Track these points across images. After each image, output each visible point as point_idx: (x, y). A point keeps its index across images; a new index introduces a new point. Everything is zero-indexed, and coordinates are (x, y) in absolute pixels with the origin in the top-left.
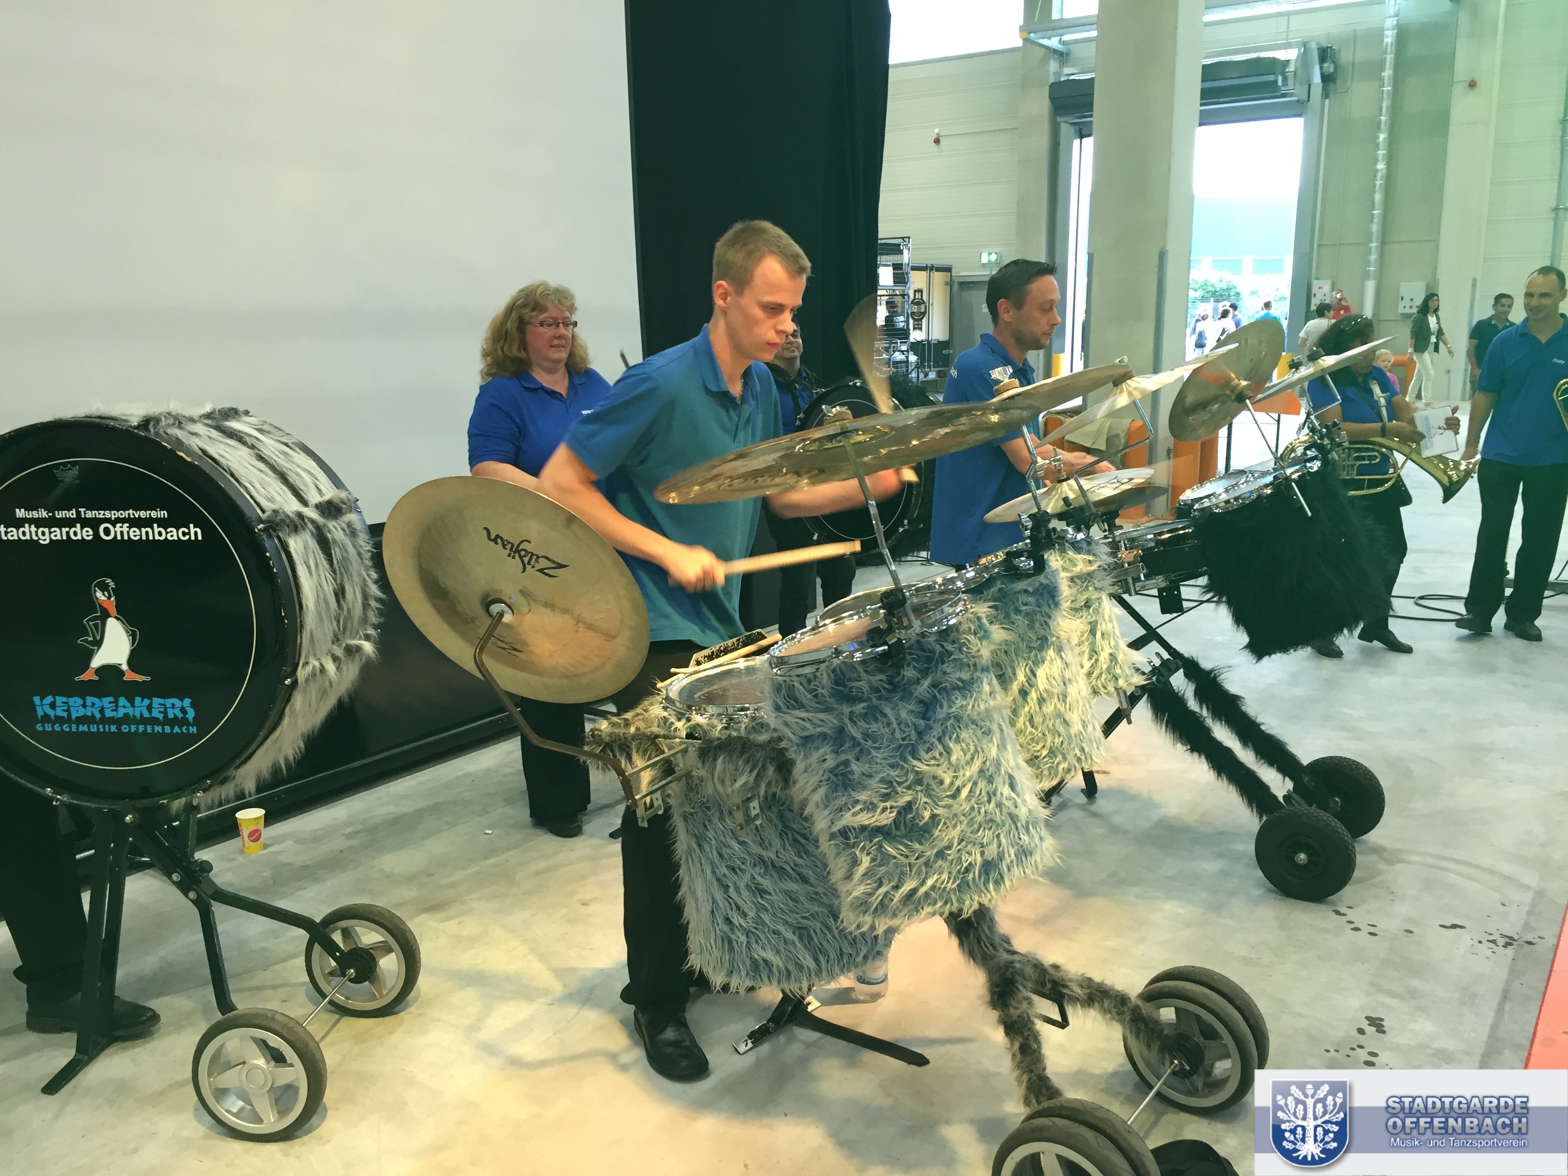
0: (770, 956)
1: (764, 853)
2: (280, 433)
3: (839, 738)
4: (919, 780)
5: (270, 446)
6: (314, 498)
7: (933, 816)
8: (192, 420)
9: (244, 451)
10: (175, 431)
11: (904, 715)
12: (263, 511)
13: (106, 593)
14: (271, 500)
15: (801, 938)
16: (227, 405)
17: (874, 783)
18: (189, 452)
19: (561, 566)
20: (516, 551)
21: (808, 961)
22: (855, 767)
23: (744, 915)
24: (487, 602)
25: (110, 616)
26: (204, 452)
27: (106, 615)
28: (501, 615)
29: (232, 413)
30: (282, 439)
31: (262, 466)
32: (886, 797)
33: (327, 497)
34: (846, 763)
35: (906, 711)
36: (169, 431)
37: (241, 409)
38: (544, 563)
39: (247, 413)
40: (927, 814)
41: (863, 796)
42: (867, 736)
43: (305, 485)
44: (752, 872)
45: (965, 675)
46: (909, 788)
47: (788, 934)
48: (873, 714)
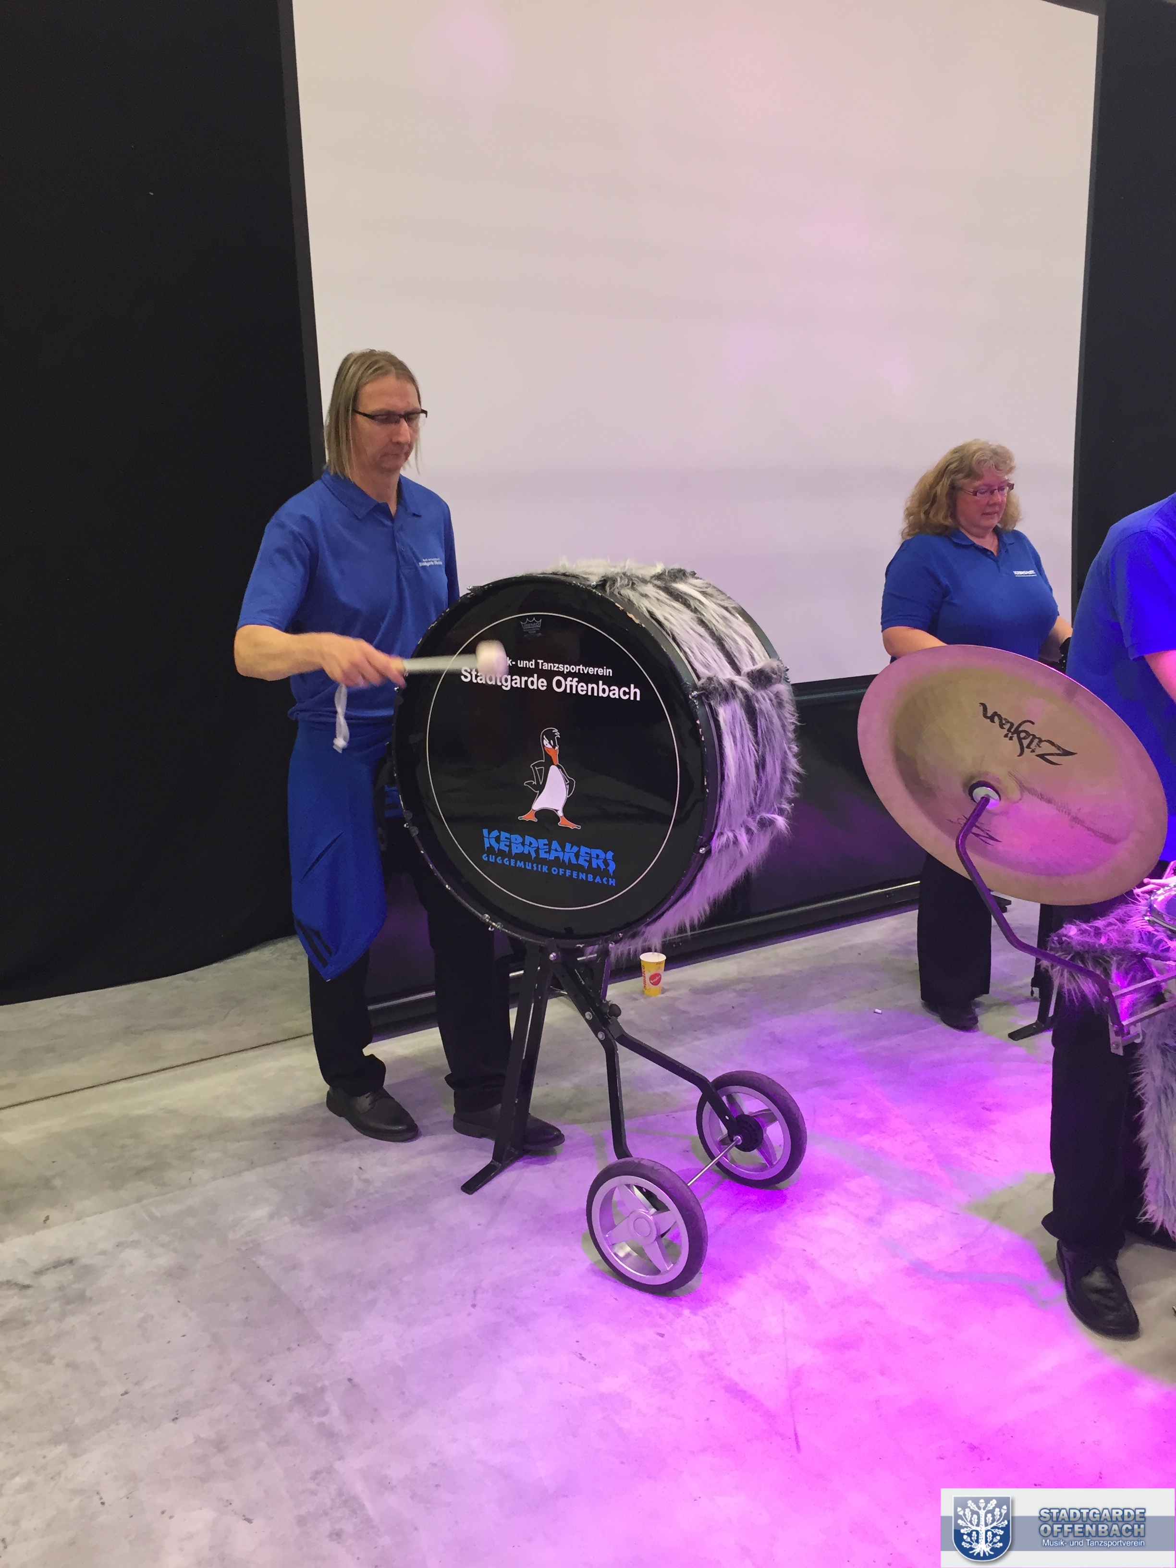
2: (722, 597)
5: (712, 610)
6: (747, 667)
8: (644, 581)
9: (688, 615)
10: (627, 592)
12: (699, 678)
13: (552, 742)
14: (707, 666)
16: (676, 566)
18: (639, 614)
19: (1067, 753)
20: (1015, 731)
24: (972, 785)
25: (554, 764)
26: (651, 614)
27: (549, 762)
28: (986, 801)
29: (680, 575)
30: (723, 603)
31: (702, 630)
33: (759, 666)
36: (623, 592)
37: (689, 570)
38: (1046, 748)
39: (693, 574)
43: (741, 652)
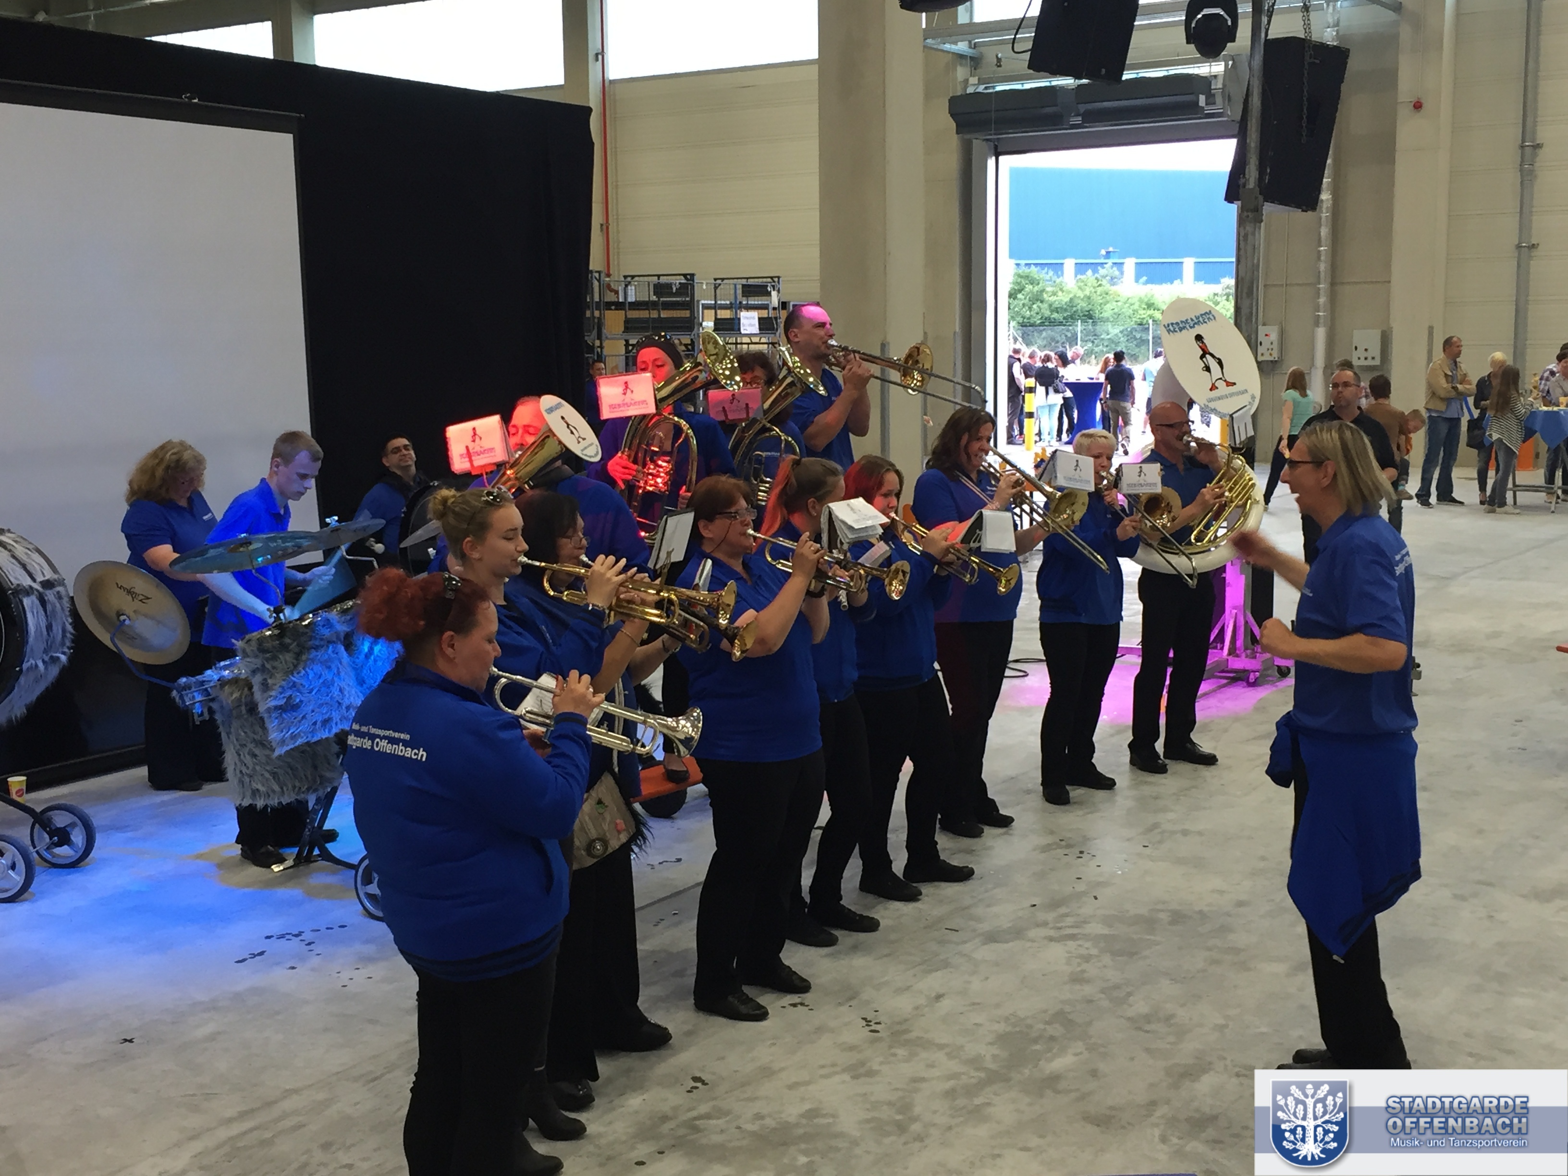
0: (260, 787)
1: (256, 737)
2: (26, 541)
3: (263, 669)
4: (294, 685)
6: (40, 578)
7: (301, 701)
11: (288, 658)
15: (274, 778)
17: (276, 687)
19: (148, 598)
20: (129, 592)
21: (276, 788)
22: (269, 681)
23: (248, 768)
24: (119, 614)
28: (124, 620)
32: (281, 693)
33: (46, 577)
34: (265, 680)
35: (289, 657)
38: (141, 597)
40: (298, 700)
41: (273, 693)
42: (274, 668)
43: (37, 571)
44: (251, 746)
45: (317, 643)
46: (290, 688)
47: (267, 775)
48: (275, 658)
